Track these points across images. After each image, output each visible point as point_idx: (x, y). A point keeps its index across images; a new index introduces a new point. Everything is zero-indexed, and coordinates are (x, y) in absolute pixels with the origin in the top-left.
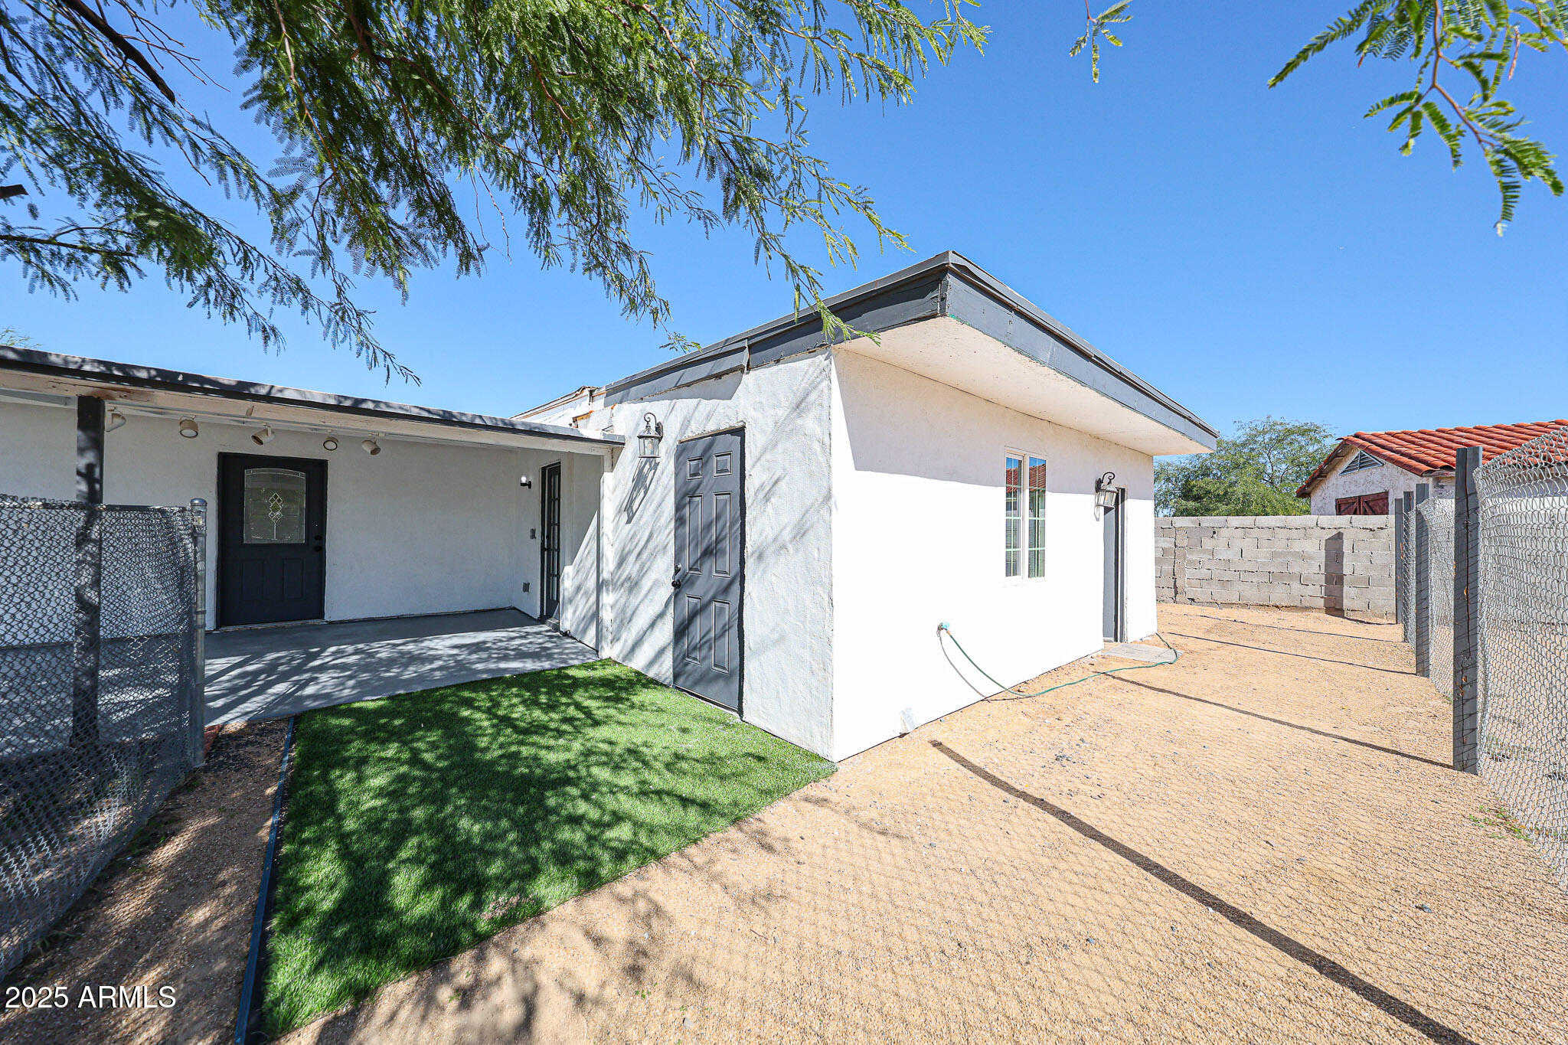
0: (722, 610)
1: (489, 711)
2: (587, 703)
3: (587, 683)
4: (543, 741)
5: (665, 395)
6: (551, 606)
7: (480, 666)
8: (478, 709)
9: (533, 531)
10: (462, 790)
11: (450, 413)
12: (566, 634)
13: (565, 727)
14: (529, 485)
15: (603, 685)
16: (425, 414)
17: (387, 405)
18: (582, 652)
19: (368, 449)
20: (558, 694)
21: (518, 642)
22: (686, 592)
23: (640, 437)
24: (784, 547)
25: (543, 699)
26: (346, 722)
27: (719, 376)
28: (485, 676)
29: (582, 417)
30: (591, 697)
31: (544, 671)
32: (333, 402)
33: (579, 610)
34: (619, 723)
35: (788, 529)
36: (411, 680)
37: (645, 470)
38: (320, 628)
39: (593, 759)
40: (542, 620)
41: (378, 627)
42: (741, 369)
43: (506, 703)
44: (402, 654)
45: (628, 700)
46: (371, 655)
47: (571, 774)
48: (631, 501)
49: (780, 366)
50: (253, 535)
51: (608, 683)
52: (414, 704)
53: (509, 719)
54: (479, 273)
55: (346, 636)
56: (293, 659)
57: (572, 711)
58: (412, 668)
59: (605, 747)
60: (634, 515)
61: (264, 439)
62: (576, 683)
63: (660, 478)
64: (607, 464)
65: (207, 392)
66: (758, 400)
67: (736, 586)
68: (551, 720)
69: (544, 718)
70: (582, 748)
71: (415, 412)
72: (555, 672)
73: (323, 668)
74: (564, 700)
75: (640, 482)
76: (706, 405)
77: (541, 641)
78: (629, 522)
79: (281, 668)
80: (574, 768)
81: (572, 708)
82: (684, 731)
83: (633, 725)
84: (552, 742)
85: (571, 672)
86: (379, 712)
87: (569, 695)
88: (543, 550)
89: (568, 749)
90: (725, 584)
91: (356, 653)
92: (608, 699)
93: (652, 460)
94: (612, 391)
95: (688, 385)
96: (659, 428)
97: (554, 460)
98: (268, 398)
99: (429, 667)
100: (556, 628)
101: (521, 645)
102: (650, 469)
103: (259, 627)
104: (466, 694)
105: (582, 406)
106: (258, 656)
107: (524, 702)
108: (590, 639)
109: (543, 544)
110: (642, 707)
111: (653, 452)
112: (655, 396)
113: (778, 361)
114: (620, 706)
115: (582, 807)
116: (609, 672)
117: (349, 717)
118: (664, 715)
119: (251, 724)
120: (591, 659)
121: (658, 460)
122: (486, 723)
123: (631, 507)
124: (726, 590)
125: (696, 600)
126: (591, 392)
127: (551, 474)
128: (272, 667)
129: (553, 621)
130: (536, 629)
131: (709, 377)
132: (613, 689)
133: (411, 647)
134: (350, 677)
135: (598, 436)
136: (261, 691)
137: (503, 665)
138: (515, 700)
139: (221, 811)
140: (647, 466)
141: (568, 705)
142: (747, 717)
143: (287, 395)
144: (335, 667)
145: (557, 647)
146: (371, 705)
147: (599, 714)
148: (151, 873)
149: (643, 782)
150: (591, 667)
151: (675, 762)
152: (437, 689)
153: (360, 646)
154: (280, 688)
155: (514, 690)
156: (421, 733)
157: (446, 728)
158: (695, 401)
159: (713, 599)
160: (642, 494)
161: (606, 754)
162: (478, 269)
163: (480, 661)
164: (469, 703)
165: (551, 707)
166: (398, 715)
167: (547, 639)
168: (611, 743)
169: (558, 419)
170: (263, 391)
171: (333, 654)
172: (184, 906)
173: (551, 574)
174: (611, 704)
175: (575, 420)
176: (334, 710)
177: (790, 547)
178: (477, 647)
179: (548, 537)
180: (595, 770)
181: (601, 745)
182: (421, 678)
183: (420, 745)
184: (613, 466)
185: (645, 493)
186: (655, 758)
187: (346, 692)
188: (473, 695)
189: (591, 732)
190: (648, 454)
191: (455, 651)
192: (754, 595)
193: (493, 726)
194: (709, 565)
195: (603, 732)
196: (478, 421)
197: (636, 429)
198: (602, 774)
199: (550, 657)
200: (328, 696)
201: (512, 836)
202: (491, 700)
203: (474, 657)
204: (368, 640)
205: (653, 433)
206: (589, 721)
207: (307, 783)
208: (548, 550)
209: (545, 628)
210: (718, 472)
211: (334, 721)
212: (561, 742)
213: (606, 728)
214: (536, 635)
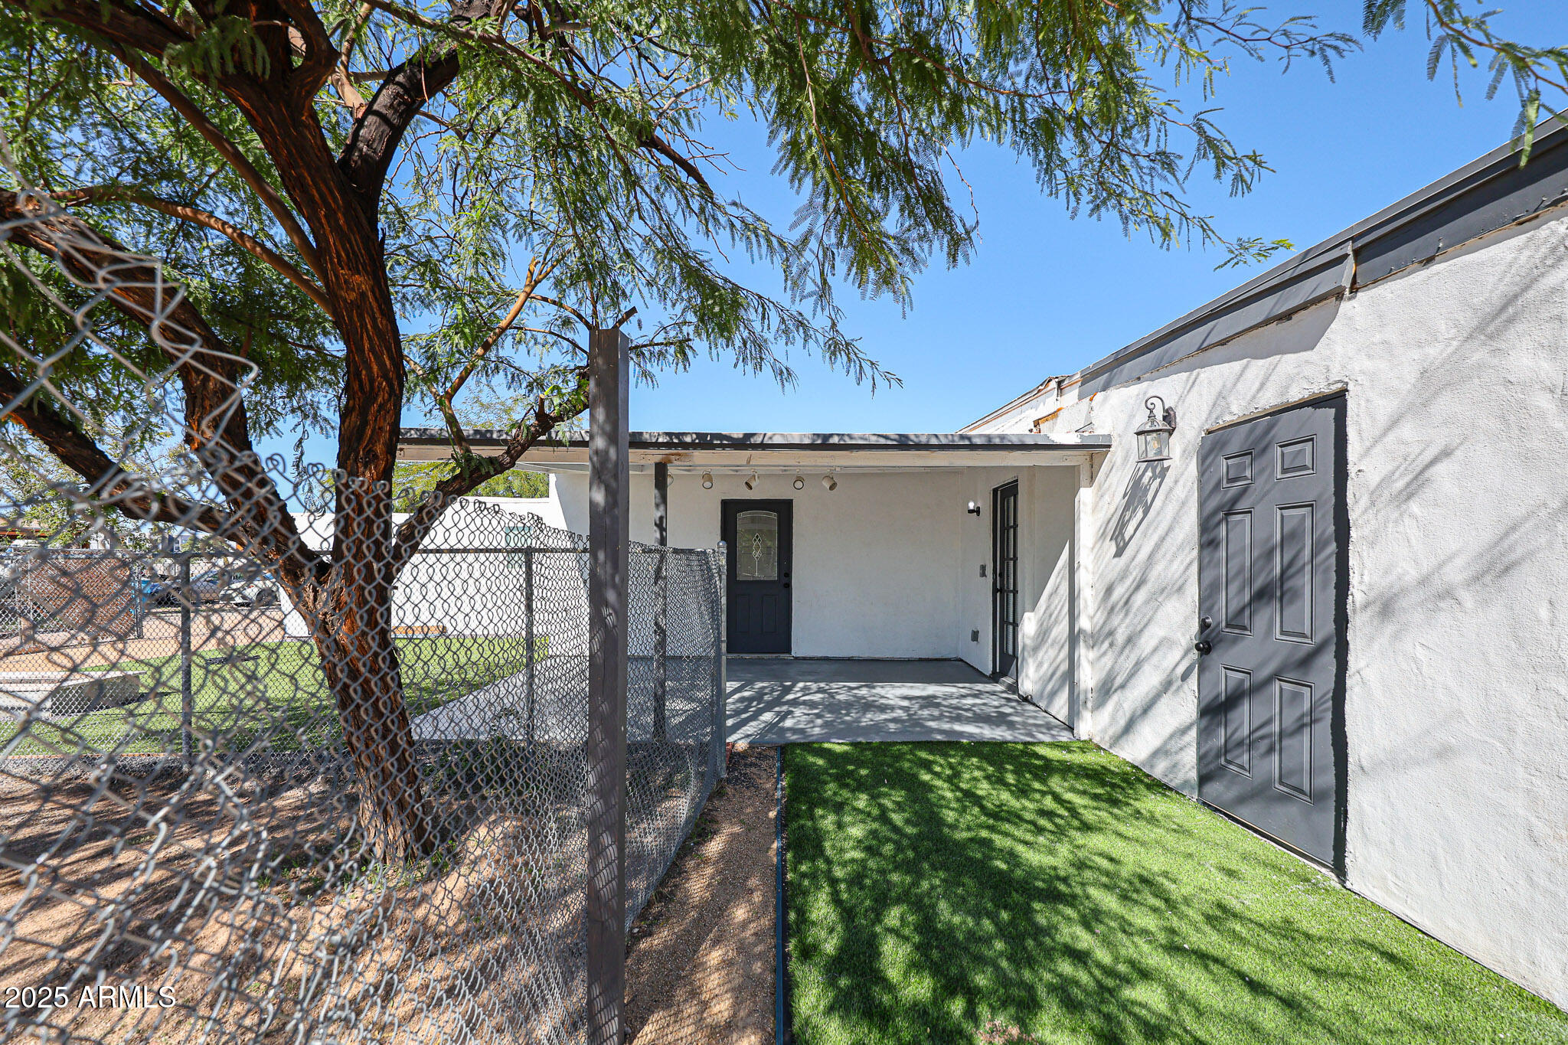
0: (1296, 697)
1: (949, 780)
2: (1068, 796)
3: (1066, 770)
4: (1018, 833)
5: (1179, 365)
6: (1007, 662)
7: (933, 724)
8: (938, 775)
9: (983, 568)
10: (934, 867)
11: (906, 437)
12: (1026, 699)
13: (1043, 822)
14: (977, 511)
15: (1088, 776)
16: (883, 441)
17: (850, 436)
18: (1049, 727)
19: (827, 484)
20: (1028, 776)
21: (969, 701)
22: (1220, 658)
23: (1138, 434)
24: (1448, 593)
25: (1011, 779)
26: (820, 762)
27: (1287, 316)
28: (939, 737)
29: (1046, 418)
30: (1073, 790)
31: (1006, 742)
32: (807, 441)
33: (1046, 666)
34: (1119, 835)
35: (1459, 562)
36: (868, 730)
37: (1145, 480)
38: (787, 663)
39: (1088, 874)
40: (994, 678)
41: (835, 666)
42: (1338, 294)
43: (967, 776)
44: (859, 698)
45: (1128, 804)
46: (831, 695)
47: (1062, 887)
48: (1122, 525)
49: (1436, 268)
50: (743, 575)
51: (1097, 775)
52: (875, 755)
53: (974, 795)
54: (968, 262)
55: (810, 673)
56: (773, 691)
57: (1049, 803)
58: (869, 716)
59: (1105, 864)
60: (1126, 545)
61: (753, 484)
62: (1048, 768)
63: (1171, 489)
64: (1084, 476)
65: (723, 447)
66: (1378, 338)
67: (1328, 659)
68: (1024, 808)
69: (1015, 803)
70: (1071, 857)
71: (874, 440)
72: (1020, 747)
73: (795, 703)
74: (1037, 785)
75: (1137, 497)
76: (1258, 368)
77: (996, 703)
78: (1119, 554)
79: (766, 698)
80: (1065, 880)
81: (1049, 798)
82: (1231, 873)
83: (1143, 844)
84: (1029, 837)
85: (1041, 750)
86: (844, 756)
87: (1044, 781)
88: (995, 591)
89: (1052, 852)
90: (1301, 654)
91: (820, 691)
92: (1096, 797)
93: (1157, 465)
94: (1088, 377)
95: (1223, 343)
96: (1169, 416)
97: (1008, 478)
98: (763, 446)
99: (884, 717)
100: (1013, 688)
101: (974, 705)
102: (1154, 477)
103: (747, 656)
104: (923, 755)
105: (1048, 403)
106: (749, 683)
107: (988, 778)
108: (1060, 708)
109: (995, 584)
110: (1152, 820)
111: (1160, 452)
112: (1159, 370)
113: (1429, 261)
114: (1116, 811)
115: (1085, 940)
116: (1091, 759)
117: (821, 757)
118: (1190, 841)
119: (752, 745)
120: (1064, 737)
121: (1166, 464)
122: (949, 795)
123: (1121, 534)
124: (1306, 662)
125: (1240, 676)
126: (1059, 383)
127: (1006, 495)
128: (759, 696)
129: (1009, 680)
130: (989, 687)
131: (1266, 322)
132: (1103, 784)
133: (864, 692)
134: (818, 716)
135: (1074, 439)
136: (755, 717)
137: (958, 727)
138: (977, 774)
139: (742, 822)
140: (1149, 474)
141: (1043, 793)
142: (1354, 881)
143: (777, 440)
144: (804, 703)
145: (1017, 714)
146: (838, 749)
147: (1089, 816)
148: (706, 861)
149: (1172, 931)
150: (1066, 747)
151: (1220, 916)
152: (895, 743)
153: (822, 685)
154: (767, 717)
155: (975, 760)
156: (884, 789)
157: (908, 790)
158: (1237, 366)
159: (1276, 675)
160: (1140, 514)
161: (1107, 874)
162: (966, 256)
163: (934, 718)
164: (927, 766)
165: (1023, 792)
166: (861, 764)
167: (1003, 702)
168: (1111, 860)
169: (1016, 426)
170: (758, 440)
171: (802, 690)
172: (728, 901)
173: (1006, 622)
174: (1103, 805)
175: (1037, 423)
176: (809, 747)
177: (1467, 598)
178: (929, 701)
179: (1001, 575)
180: (1093, 891)
181: (1098, 859)
182: (877, 727)
183: (889, 804)
184: (1092, 478)
185: (1146, 513)
186: (1187, 901)
187: (817, 730)
188: (931, 758)
189: (1080, 838)
190: (1151, 456)
191: (906, 703)
192: (1370, 674)
193: (958, 800)
194: (1266, 616)
195: (1096, 841)
196: (934, 441)
197: (1129, 423)
198: (1109, 901)
199: (1011, 725)
200: (802, 731)
201: (999, 945)
202: (951, 766)
203: (926, 713)
204: (829, 681)
205: (1160, 424)
206: (1076, 823)
207: (798, 816)
208: (1001, 591)
209: (999, 688)
210: (1284, 471)
211: (811, 759)
212: (1041, 839)
213: (1101, 837)
214: (991, 696)
